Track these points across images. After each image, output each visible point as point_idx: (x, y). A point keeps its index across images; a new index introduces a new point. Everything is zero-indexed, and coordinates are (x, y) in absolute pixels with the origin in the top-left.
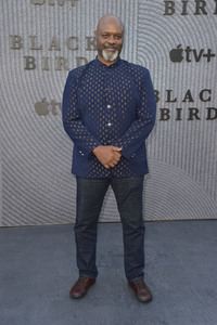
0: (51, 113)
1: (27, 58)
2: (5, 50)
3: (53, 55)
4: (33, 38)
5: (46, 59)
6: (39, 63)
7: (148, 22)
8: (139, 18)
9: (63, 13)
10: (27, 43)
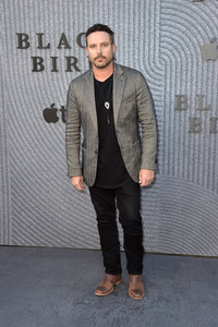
0: (60, 120)
1: (34, 59)
2: (12, 51)
3: (62, 54)
4: (40, 35)
5: (54, 59)
6: (48, 64)
7: (173, 12)
8: (161, 7)
9: (73, 7)
10: (34, 41)
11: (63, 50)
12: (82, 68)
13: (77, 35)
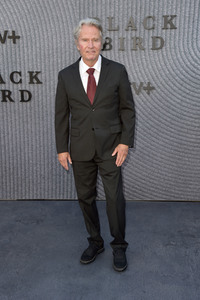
11: (130, 32)
12: (146, 47)
13: (143, 18)
